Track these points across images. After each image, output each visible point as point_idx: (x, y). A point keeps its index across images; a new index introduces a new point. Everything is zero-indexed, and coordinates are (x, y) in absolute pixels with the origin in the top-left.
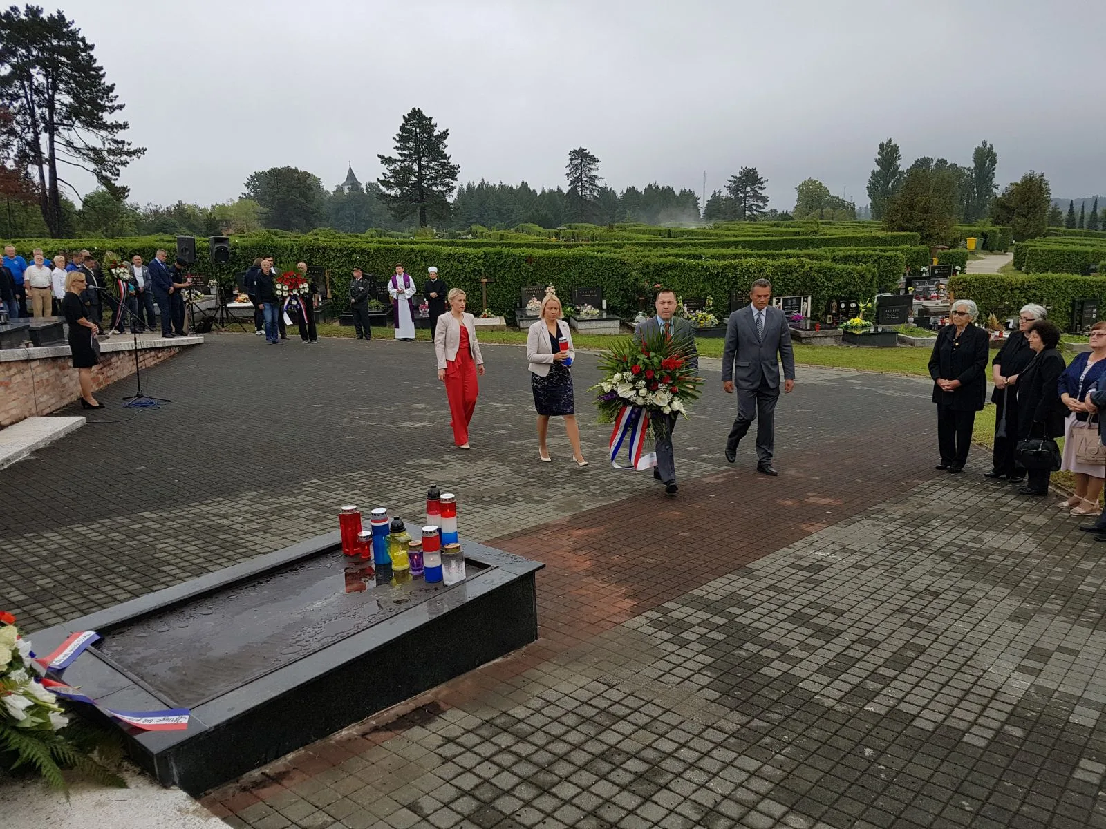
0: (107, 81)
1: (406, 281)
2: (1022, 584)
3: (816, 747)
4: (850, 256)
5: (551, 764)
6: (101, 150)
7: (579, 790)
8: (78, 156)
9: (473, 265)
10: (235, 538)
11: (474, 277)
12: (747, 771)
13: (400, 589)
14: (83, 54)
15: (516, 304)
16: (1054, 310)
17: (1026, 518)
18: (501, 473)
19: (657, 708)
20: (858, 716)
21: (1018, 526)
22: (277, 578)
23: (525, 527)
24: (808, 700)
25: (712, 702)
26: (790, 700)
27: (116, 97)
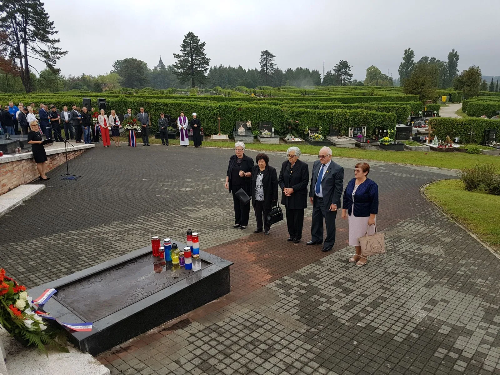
1: (185, 119)
2: (433, 270)
3: (334, 340)
5: (231, 345)
6: (48, 52)
7: (241, 356)
9: (214, 111)
10: (110, 244)
11: (214, 117)
12: (306, 350)
13: (175, 272)
14: (39, 7)
15: (233, 129)
18: (222, 214)
19: (275, 323)
20: (354, 327)
21: (438, 243)
22: (127, 266)
23: (230, 240)
24: (335, 320)
25: (297, 320)
26: (328, 320)
27: (54, 27)
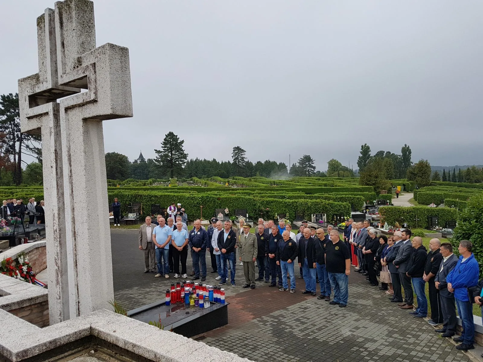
2: (362, 313)
3: (293, 344)
4: (342, 197)
6: (40, 149)
8: (31, 151)
9: (197, 201)
10: (138, 300)
11: (197, 205)
12: (277, 348)
13: (193, 309)
15: (213, 215)
16: (421, 220)
17: (374, 296)
19: (257, 337)
20: (305, 339)
21: (370, 298)
24: (294, 336)
25: (271, 336)
26: (290, 336)
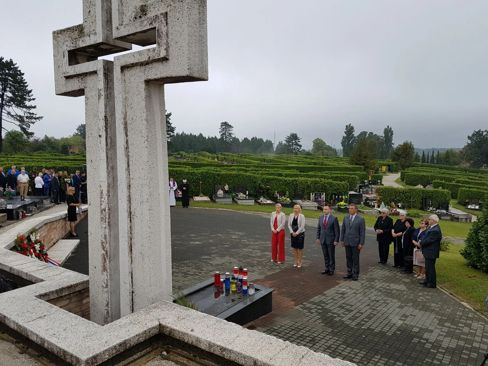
0: (29, 88)
1: (174, 183)
2: (401, 299)
3: (351, 335)
4: (338, 176)
6: (23, 117)
8: (12, 118)
9: (197, 177)
11: (197, 181)
12: (336, 340)
14: (19, 77)
16: (415, 201)
17: (404, 280)
19: (310, 327)
20: (360, 329)
21: (401, 282)
25: (323, 326)
26: (343, 326)
27: (32, 95)
